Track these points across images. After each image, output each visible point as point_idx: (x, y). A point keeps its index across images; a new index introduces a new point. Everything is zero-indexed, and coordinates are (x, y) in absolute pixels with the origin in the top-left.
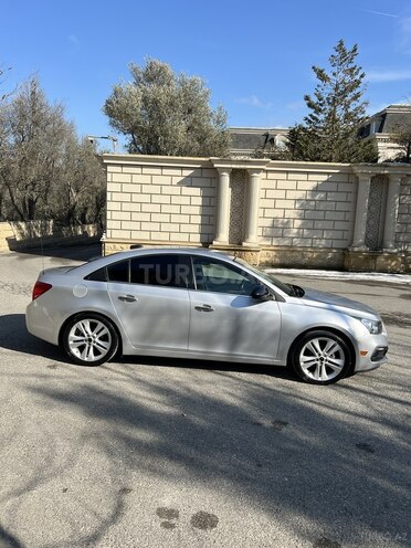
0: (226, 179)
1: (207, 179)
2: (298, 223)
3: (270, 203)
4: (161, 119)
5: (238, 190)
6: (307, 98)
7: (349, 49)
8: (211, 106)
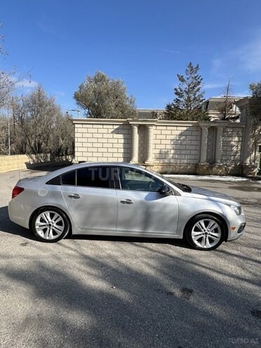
0: (136, 130)
1: (126, 130)
2: (172, 151)
3: (158, 142)
4: (102, 101)
5: (142, 135)
6: (176, 89)
7: (195, 66)
8: (127, 95)
